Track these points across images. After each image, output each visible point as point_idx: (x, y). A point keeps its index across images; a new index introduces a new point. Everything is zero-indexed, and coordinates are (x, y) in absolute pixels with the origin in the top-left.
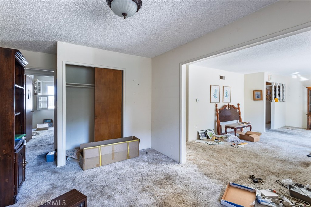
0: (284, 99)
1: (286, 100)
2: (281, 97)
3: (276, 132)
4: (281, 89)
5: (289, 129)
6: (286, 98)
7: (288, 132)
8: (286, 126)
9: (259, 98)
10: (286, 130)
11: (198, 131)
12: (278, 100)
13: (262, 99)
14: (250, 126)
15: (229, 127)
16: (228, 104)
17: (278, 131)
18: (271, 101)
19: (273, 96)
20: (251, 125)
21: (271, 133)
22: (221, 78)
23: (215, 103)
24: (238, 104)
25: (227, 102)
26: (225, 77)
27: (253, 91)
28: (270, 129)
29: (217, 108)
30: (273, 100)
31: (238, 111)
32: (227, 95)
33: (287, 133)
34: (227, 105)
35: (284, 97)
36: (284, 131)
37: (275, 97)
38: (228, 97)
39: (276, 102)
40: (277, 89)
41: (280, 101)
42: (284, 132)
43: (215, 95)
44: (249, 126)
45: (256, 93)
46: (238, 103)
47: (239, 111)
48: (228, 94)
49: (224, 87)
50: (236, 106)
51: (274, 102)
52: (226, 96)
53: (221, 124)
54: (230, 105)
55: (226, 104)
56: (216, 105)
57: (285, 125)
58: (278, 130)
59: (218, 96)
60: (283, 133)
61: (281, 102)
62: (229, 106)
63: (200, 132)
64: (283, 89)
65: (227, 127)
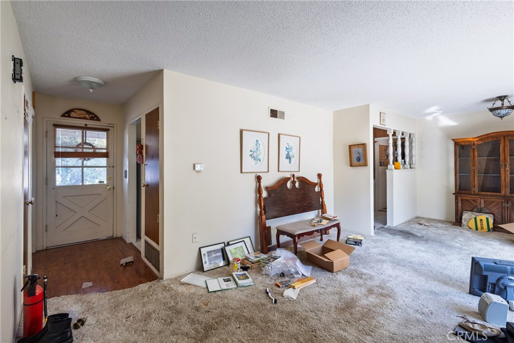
0: (414, 163)
1: (416, 166)
2: (407, 159)
3: (394, 234)
4: (407, 144)
5: (421, 226)
6: (416, 161)
7: (419, 235)
8: (417, 218)
9: (362, 162)
10: (416, 229)
11: (200, 248)
12: (401, 166)
13: (365, 164)
14: (338, 226)
15: (284, 233)
16: (293, 175)
17: (401, 231)
18: (387, 168)
19: (391, 158)
20: (339, 224)
21: (384, 238)
22: (274, 113)
23: (254, 174)
24: (319, 176)
25: (288, 169)
26: (283, 113)
27: (350, 146)
28: (386, 227)
29: (260, 185)
30: (391, 166)
31: (317, 189)
32: (290, 154)
33: (416, 236)
34: (289, 179)
35: (414, 159)
36: (411, 231)
37: (396, 160)
38: (293, 160)
39: (396, 168)
40: (399, 143)
41: (404, 168)
42: (410, 234)
43: (255, 155)
44: (334, 226)
45: (354, 150)
46: (319, 173)
47: (321, 190)
48: (294, 152)
49: (281, 136)
50: (315, 180)
51: (392, 169)
52: (288, 157)
53: (269, 223)
54: (298, 178)
55: (288, 175)
56: (259, 179)
57: (415, 216)
58: (400, 228)
59: (263, 155)
60: (408, 238)
61: (406, 168)
62: (296, 180)
63: (204, 251)
64: (411, 143)
65: (280, 232)
